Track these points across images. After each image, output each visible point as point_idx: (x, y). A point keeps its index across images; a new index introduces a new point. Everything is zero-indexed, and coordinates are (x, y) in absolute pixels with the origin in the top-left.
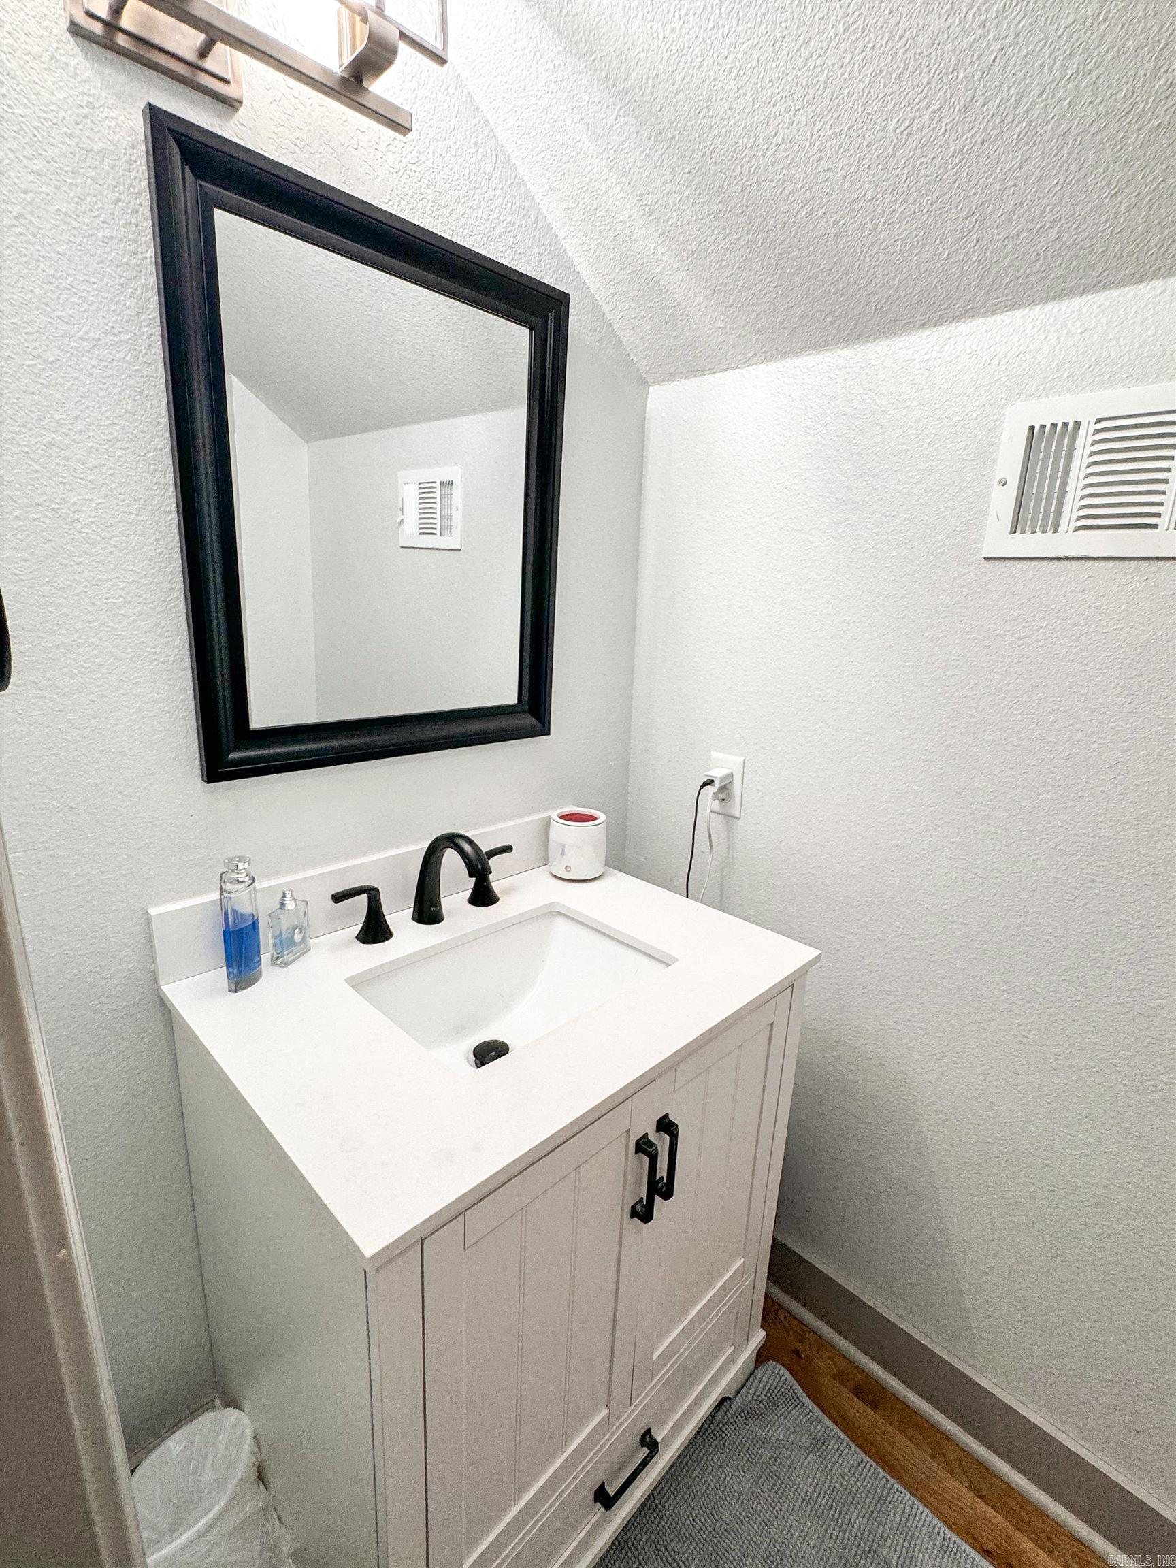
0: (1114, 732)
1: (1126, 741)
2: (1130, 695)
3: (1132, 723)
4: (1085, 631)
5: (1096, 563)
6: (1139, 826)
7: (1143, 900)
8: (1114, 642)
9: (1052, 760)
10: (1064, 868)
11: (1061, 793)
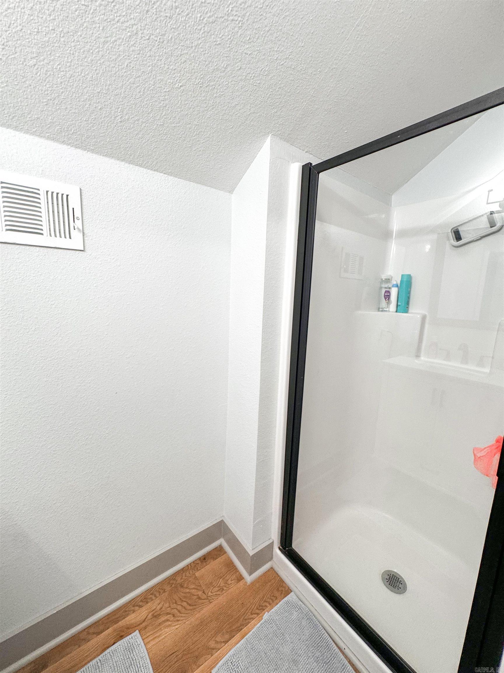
0: (51, 316)
1: (57, 319)
2: (52, 301)
3: (57, 312)
4: (25, 276)
5: (21, 247)
6: (72, 350)
7: (82, 376)
8: (39, 280)
9: (28, 333)
10: (49, 375)
11: (37, 345)
